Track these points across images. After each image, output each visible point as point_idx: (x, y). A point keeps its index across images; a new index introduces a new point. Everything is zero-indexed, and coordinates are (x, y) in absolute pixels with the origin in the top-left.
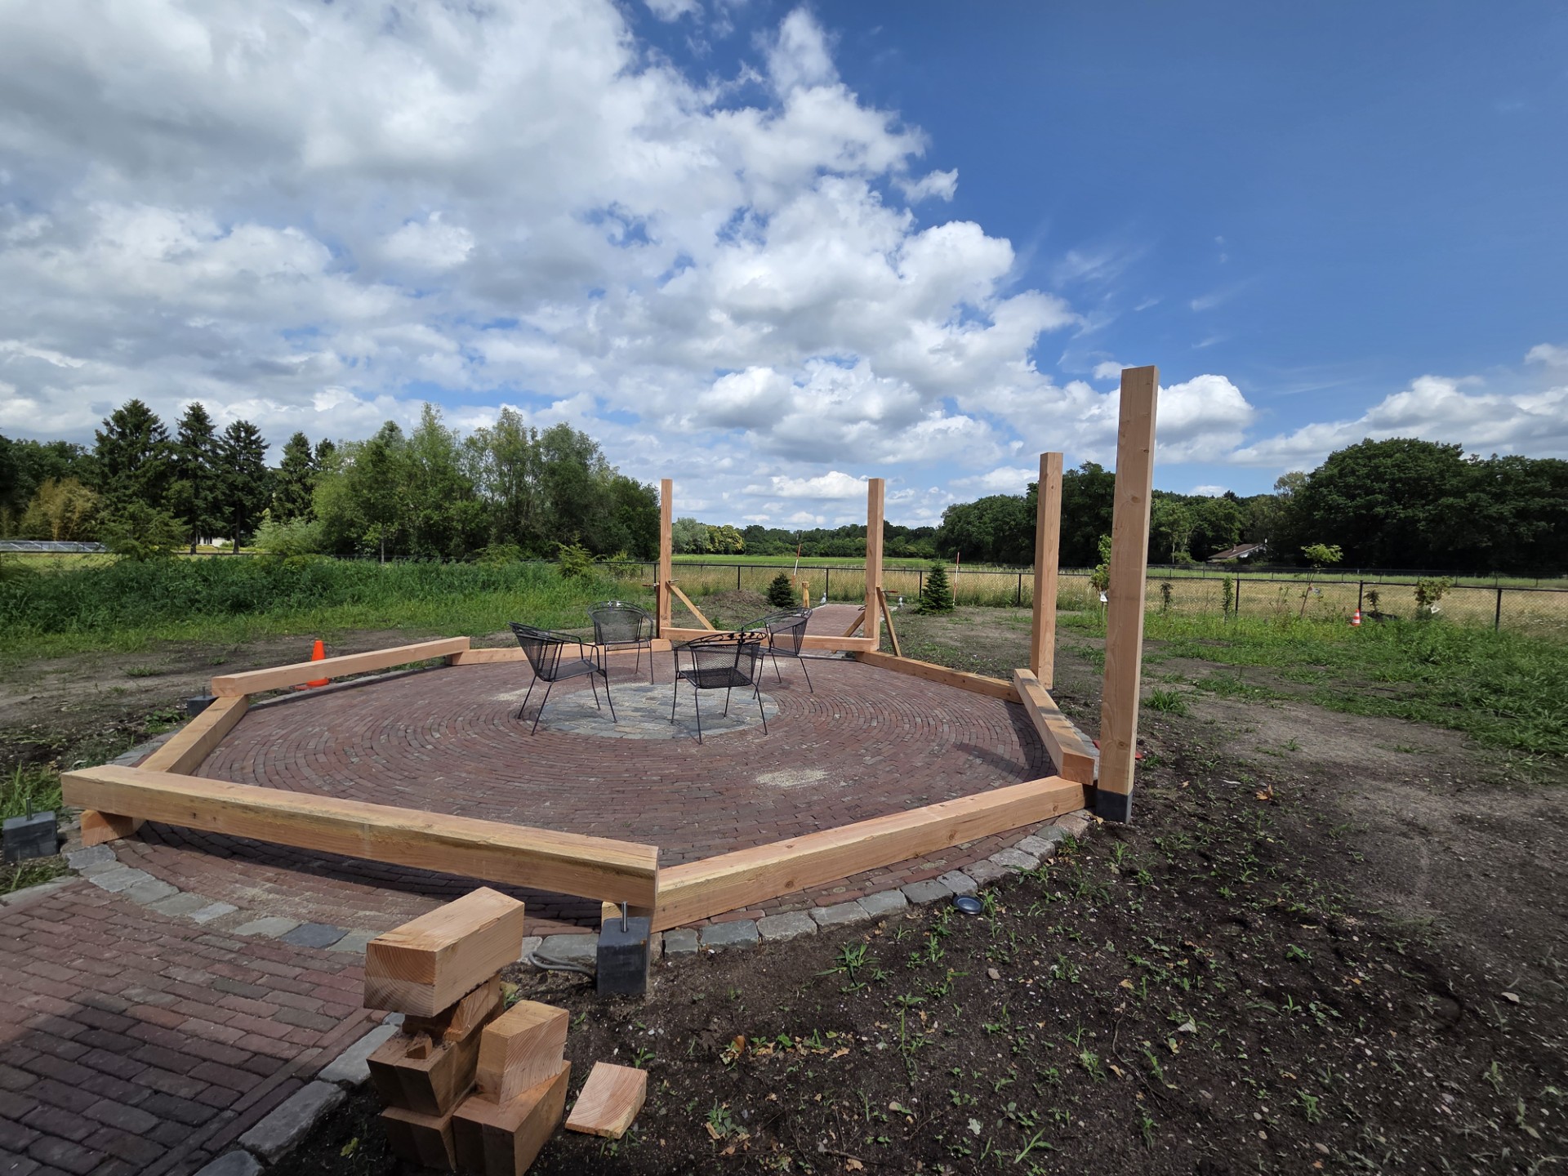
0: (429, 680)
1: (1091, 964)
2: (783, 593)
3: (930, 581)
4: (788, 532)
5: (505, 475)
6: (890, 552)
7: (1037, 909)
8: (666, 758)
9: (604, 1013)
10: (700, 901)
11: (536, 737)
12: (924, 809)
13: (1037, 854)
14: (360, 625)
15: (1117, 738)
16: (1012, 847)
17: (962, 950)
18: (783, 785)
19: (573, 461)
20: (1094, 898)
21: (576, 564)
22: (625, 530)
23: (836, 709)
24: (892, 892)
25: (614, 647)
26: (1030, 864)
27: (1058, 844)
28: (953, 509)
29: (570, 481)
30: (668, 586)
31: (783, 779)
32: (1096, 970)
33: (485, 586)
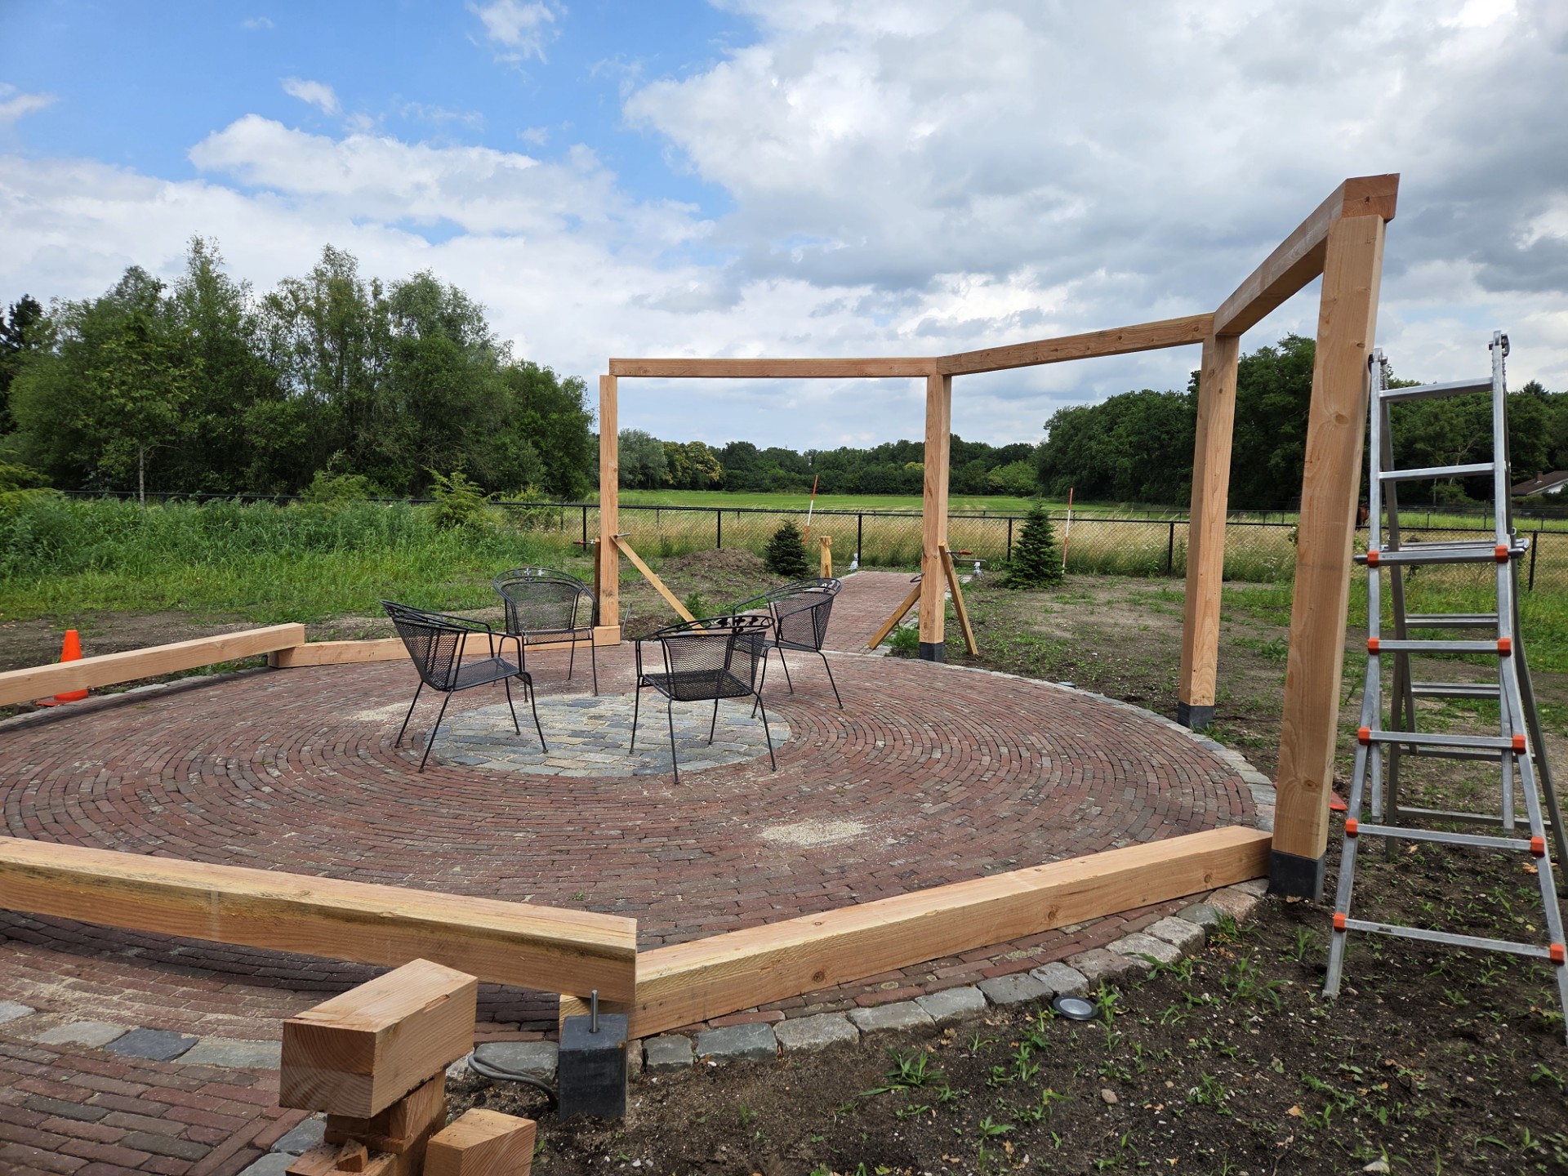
0: (245, 691)
1: (1249, 1088)
2: (790, 554)
3: (1025, 535)
4: (794, 453)
5: (332, 358)
6: (959, 487)
7: (1174, 1015)
8: (626, 805)
9: (569, 1142)
10: (694, 996)
11: (427, 775)
12: (1010, 874)
13: (1177, 942)
14: (116, 605)
15: (1303, 775)
16: (1141, 931)
17: (1064, 1067)
18: (802, 842)
19: (442, 337)
20: (1259, 1003)
21: (460, 506)
22: (530, 451)
23: (879, 734)
24: (966, 989)
25: (531, 639)
26: (1167, 955)
27: (1210, 930)
28: (1062, 416)
29: (438, 369)
30: (613, 543)
31: (803, 834)
32: (1255, 1095)
33: (312, 541)
